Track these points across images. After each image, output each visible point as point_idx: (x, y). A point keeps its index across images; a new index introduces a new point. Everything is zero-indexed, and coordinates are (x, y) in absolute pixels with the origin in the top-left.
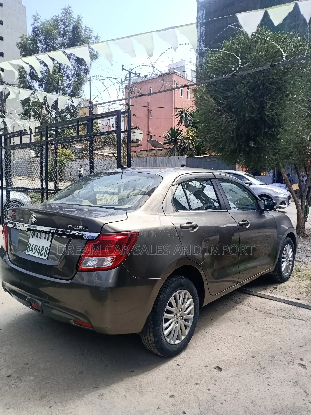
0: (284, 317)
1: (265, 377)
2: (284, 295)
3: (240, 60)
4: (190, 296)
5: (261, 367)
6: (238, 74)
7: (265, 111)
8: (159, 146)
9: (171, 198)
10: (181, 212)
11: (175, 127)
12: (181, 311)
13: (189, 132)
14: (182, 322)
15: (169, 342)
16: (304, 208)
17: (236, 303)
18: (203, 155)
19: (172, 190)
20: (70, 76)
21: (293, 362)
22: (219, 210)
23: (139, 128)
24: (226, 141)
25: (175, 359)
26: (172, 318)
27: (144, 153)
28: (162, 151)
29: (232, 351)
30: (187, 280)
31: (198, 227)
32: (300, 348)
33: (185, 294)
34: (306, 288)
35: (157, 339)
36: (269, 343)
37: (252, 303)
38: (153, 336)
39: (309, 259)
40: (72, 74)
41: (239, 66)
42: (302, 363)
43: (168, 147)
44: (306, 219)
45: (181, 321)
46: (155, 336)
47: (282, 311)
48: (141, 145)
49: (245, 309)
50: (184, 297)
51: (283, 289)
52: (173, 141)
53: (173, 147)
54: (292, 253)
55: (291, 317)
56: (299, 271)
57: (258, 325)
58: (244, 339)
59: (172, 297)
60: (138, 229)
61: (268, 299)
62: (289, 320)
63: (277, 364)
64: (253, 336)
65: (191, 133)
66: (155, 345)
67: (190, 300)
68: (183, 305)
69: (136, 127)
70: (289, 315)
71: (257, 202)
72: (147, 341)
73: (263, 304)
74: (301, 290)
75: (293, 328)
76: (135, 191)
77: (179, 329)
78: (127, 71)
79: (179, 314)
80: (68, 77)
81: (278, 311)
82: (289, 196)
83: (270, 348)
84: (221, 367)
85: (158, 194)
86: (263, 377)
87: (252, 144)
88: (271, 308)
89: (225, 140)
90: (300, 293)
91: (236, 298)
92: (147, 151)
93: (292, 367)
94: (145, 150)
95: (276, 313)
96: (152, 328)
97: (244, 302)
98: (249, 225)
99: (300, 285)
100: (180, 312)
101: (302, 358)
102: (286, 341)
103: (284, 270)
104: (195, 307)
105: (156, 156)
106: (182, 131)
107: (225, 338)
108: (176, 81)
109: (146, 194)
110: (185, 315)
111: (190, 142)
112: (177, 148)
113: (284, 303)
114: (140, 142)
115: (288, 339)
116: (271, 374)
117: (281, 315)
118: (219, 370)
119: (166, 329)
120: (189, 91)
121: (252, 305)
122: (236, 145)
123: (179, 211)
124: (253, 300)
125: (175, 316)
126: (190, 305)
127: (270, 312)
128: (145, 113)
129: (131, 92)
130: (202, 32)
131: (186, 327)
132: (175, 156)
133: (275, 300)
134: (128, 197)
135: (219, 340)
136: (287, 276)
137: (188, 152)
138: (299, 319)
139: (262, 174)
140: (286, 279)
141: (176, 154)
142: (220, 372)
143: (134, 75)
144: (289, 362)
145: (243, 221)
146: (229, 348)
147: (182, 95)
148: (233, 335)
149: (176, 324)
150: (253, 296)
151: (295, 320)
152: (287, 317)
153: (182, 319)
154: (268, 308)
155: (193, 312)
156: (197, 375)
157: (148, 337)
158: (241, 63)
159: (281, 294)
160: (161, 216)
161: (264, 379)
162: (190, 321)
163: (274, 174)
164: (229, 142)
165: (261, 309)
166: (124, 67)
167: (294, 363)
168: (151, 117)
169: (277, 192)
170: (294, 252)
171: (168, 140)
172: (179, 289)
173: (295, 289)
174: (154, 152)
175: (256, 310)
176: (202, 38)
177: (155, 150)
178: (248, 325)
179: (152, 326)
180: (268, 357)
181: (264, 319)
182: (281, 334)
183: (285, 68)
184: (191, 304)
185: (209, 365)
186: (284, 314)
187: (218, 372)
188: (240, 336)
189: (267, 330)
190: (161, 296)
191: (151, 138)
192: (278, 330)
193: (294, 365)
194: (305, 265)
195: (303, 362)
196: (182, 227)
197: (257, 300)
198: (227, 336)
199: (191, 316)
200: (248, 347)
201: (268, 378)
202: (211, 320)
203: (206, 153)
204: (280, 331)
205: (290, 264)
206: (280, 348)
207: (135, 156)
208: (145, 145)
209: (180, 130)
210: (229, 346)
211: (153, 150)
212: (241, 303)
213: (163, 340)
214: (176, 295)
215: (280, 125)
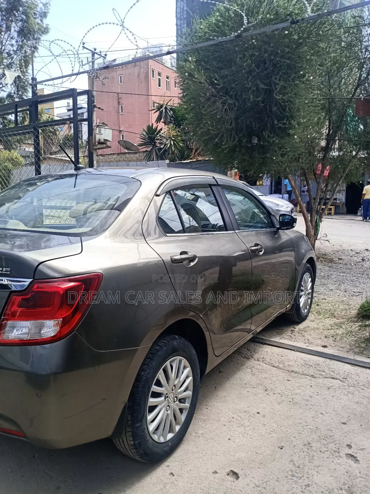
0: (312, 376)
1: (304, 484)
2: (306, 341)
3: (245, 17)
4: (188, 364)
5: (294, 465)
6: (244, 35)
7: (275, 95)
8: (133, 148)
9: (154, 216)
10: (170, 237)
11: (152, 125)
12: (174, 389)
13: (170, 132)
14: (176, 406)
15: (157, 440)
16: (314, 224)
17: (245, 357)
18: (188, 160)
19: (155, 202)
20: (12, 52)
21: (339, 453)
22: (224, 231)
23: (107, 125)
24: (223, 136)
25: (166, 463)
26: (161, 403)
27: (115, 156)
28: (137, 155)
29: (250, 439)
30: (183, 340)
31: (197, 259)
32: (343, 426)
33: (180, 361)
34: (332, 329)
35: (139, 441)
36: (299, 421)
37: (267, 357)
38: (131, 438)
39: (326, 288)
40: (13, 51)
41: (244, 25)
42: (350, 452)
43: (144, 150)
44: (317, 237)
45: (175, 404)
46: (135, 436)
47: (309, 366)
48: (110, 147)
49: (259, 367)
50: (178, 367)
51: (303, 332)
52: (151, 142)
53: (152, 149)
54: (311, 283)
55: (321, 375)
56: (318, 305)
57: (280, 391)
58: (264, 416)
59: (161, 371)
60: (100, 270)
61: (286, 350)
62: (320, 381)
63: (317, 458)
64: (276, 411)
65: (173, 133)
66: (135, 450)
67: (188, 370)
68: (178, 380)
69: (103, 123)
70: (319, 372)
71: (270, 218)
72: (122, 444)
73: (282, 358)
74: (326, 333)
75: (327, 393)
76: (97, 204)
77: (171, 417)
78: (90, 50)
79: (172, 394)
80: (9, 54)
81: (303, 367)
82: (292, 209)
83: (302, 429)
84: (236, 471)
85: (135, 209)
86: (301, 484)
87: (255, 141)
88: (293, 362)
89: (222, 133)
90: (326, 337)
91: (244, 350)
92: (118, 154)
93: (339, 461)
94: (116, 154)
95: (300, 370)
96: (130, 426)
97: (256, 356)
98: (263, 250)
99: (323, 326)
100: (172, 390)
101: (349, 443)
102: (322, 416)
103: (302, 307)
104: (194, 380)
105: (130, 161)
106: (161, 129)
107: (237, 417)
108: (152, 67)
109: (116, 209)
110: (180, 393)
111: (172, 143)
112: (156, 151)
113: (309, 354)
114: (108, 143)
115: (324, 412)
116: (311, 478)
117: (308, 374)
118: (235, 476)
119: (153, 421)
120: (168, 80)
121: (268, 360)
122: (236, 142)
123: (168, 235)
124: (266, 352)
125: (165, 398)
126: (187, 377)
127: (292, 369)
128: (114, 107)
129: (95, 78)
130: (183, 8)
131: (181, 410)
132: (153, 160)
133: (297, 351)
134: (85, 214)
135: (230, 422)
136: (305, 314)
137: (170, 156)
138: (333, 378)
139: (258, 183)
140: (304, 318)
141: (155, 158)
142: (237, 482)
143: (99, 56)
144: (332, 452)
145: (255, 246)
146: (246, 435)
147: (159, 86)
148: (249, 412)
149: (167, 411)
150: (267, 346)
151: (327, 379)
152: (316, 376)
153: (175, 401)
154: (290, 363)
155: (191, 387)
156: (203, 490)
157: (125, 440)
158: (247, 21)
159: (301, 340)
160: (140, 245)
161: (303, 488)
162: (187, 400)
163: (271, 183)
164: (226, 137)
165: (281, 366)
166: (85, 46)
167: (341, 455)
168: (122, 112)
169: (278, 205)
170: (313, 281)
171: (144, 141)
172: (171, 356)
173: (317, 331)
174: (127, 155)
175: (274, 366)
176: (183, 15)
177: (128, 153)
178: (266, 392)
179: (130, 423)
180: (302, 447)
181: (287, 382)
182: (313, 404)
183: (300, 38)
184: (189, 375)
185: (219, 470)
186: (311, 371)
187: (233, 482)
188: (258, 413)
189: (293, 399)
190: (143, 374)
191: (123, 139)
192: (308, 398)
193: (340, 456)
194: (322, 297)
195: (352, 450)
196: (174, 261)
197: (273, 351)
198: (239, 414)
199: (189, 393)
200: (272, 430)
201: (308, 485)
202: (214, 388)
203: (191, 157)
204: (311, 399)
205: (309, 298)
206: (315, 428)
207: (103, 160)
208: (115, 147)
209: (159, 129)
210: (244, 431)
211: (126, 153)
212: (252, 357)
213: (148, 441)
214: (166, 366)
215: (291, 116)
